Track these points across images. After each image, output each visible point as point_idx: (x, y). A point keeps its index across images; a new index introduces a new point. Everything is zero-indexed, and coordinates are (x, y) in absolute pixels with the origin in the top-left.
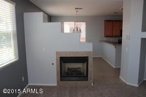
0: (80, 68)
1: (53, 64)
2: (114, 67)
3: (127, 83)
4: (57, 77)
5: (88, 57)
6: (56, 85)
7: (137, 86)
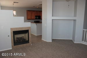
0: (23, 37)
1: (9, 36)
2: (36, 35)
3: (47, 41)
4: (12, 43)
5: (28, 30)
6: (11, 49)
7: (51, 41)
